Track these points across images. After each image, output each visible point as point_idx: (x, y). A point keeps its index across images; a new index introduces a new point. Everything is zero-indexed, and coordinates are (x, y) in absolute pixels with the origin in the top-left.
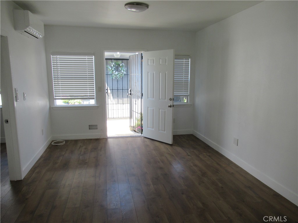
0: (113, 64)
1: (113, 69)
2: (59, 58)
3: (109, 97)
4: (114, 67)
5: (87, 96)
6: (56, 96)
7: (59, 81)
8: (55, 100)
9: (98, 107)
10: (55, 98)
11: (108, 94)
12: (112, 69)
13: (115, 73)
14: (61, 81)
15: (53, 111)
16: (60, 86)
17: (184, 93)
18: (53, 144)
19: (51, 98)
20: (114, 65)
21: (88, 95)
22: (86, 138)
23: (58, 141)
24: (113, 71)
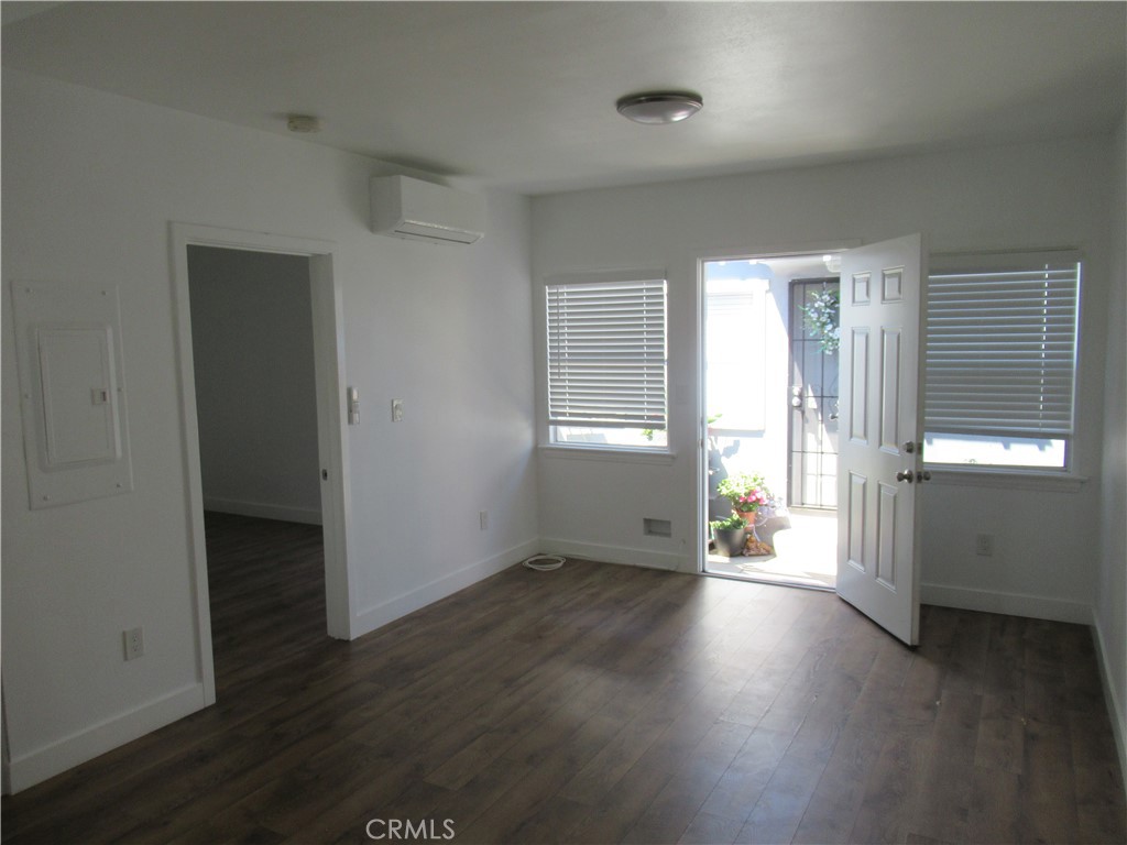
0: (826, 297)
1: (824, 319)
2: (568, 293)
3: (806, 425)
4: (828, 310)
5: (642, 417)
6: (554, 414)
7: (564, 367)
8: (551, 428)
9: (673, 457)
10: (551, 418)
11: (803, 413)
12: (819, 318)
13: (831, 334)
14: (570, 367)
15: (544, 458)
16: (564, 380)
17: (1044, 426)
18: (527, 563)
19: (541, 419)
20: (829, 304)
21: (646, 413)
22: (632, 564)
23: (550, 556)
24: (824, 324)
